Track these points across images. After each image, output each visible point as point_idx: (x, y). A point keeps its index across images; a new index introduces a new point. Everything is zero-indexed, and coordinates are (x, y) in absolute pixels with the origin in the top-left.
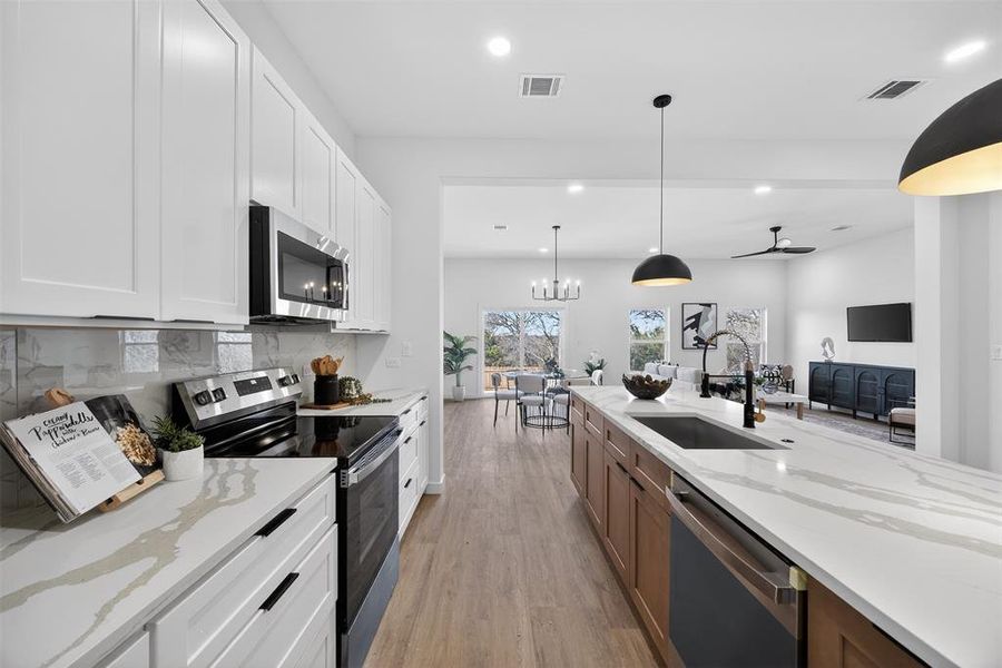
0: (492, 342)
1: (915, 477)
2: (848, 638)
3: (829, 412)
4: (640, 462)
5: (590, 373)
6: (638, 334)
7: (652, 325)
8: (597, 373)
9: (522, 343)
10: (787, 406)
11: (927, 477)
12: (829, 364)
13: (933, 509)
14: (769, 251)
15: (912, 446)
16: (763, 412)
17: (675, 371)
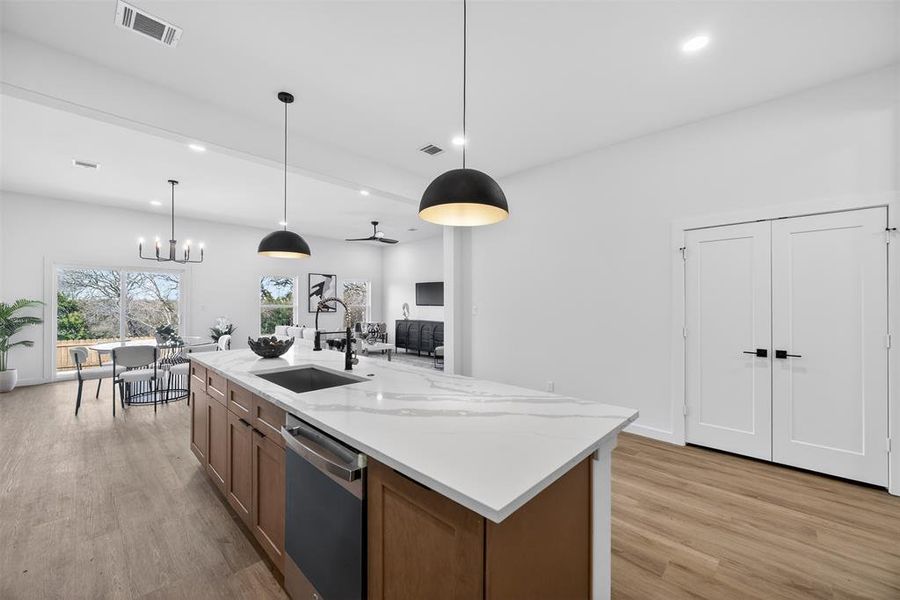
0: (67, 307)
1: (429, 384)
2: (386, 485)
3: (407, 353)
4: (262, 413)
5: (216, 339)
6: (271, 300)
7: (284, 291)
8: (224, 339)
9: (121, 309)
10: (383, 353)
11: (435, 383)
12: (406, 321)
13: (434, 400)
14: (371, 239)
15: (442, 369)
16: (358, 357)
17: (302, 333)
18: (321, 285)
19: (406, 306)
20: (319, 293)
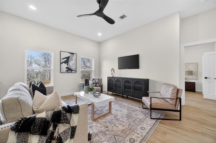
18: (68, 58)
19: (113, 70)
20: (67, 62)
